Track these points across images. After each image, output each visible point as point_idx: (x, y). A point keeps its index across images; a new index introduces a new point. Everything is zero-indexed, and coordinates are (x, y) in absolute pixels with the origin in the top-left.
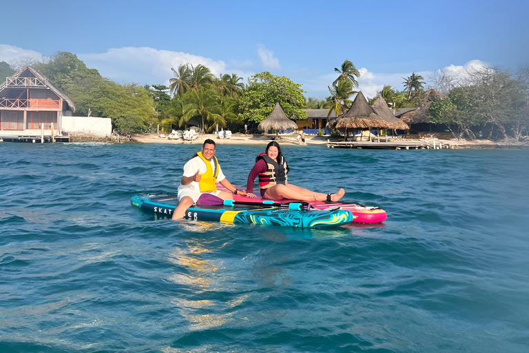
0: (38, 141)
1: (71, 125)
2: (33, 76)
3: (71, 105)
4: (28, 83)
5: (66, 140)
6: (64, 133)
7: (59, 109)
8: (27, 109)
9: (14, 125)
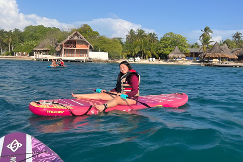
0: (83, 62)
1: (93, 55)
2: (78, 35)
3: (93, 47)
4: (76, 38)
5: (91, 61)
6: (90, 59)
7: (88, 49)
8: (76, 48)
9: (70, 55)
